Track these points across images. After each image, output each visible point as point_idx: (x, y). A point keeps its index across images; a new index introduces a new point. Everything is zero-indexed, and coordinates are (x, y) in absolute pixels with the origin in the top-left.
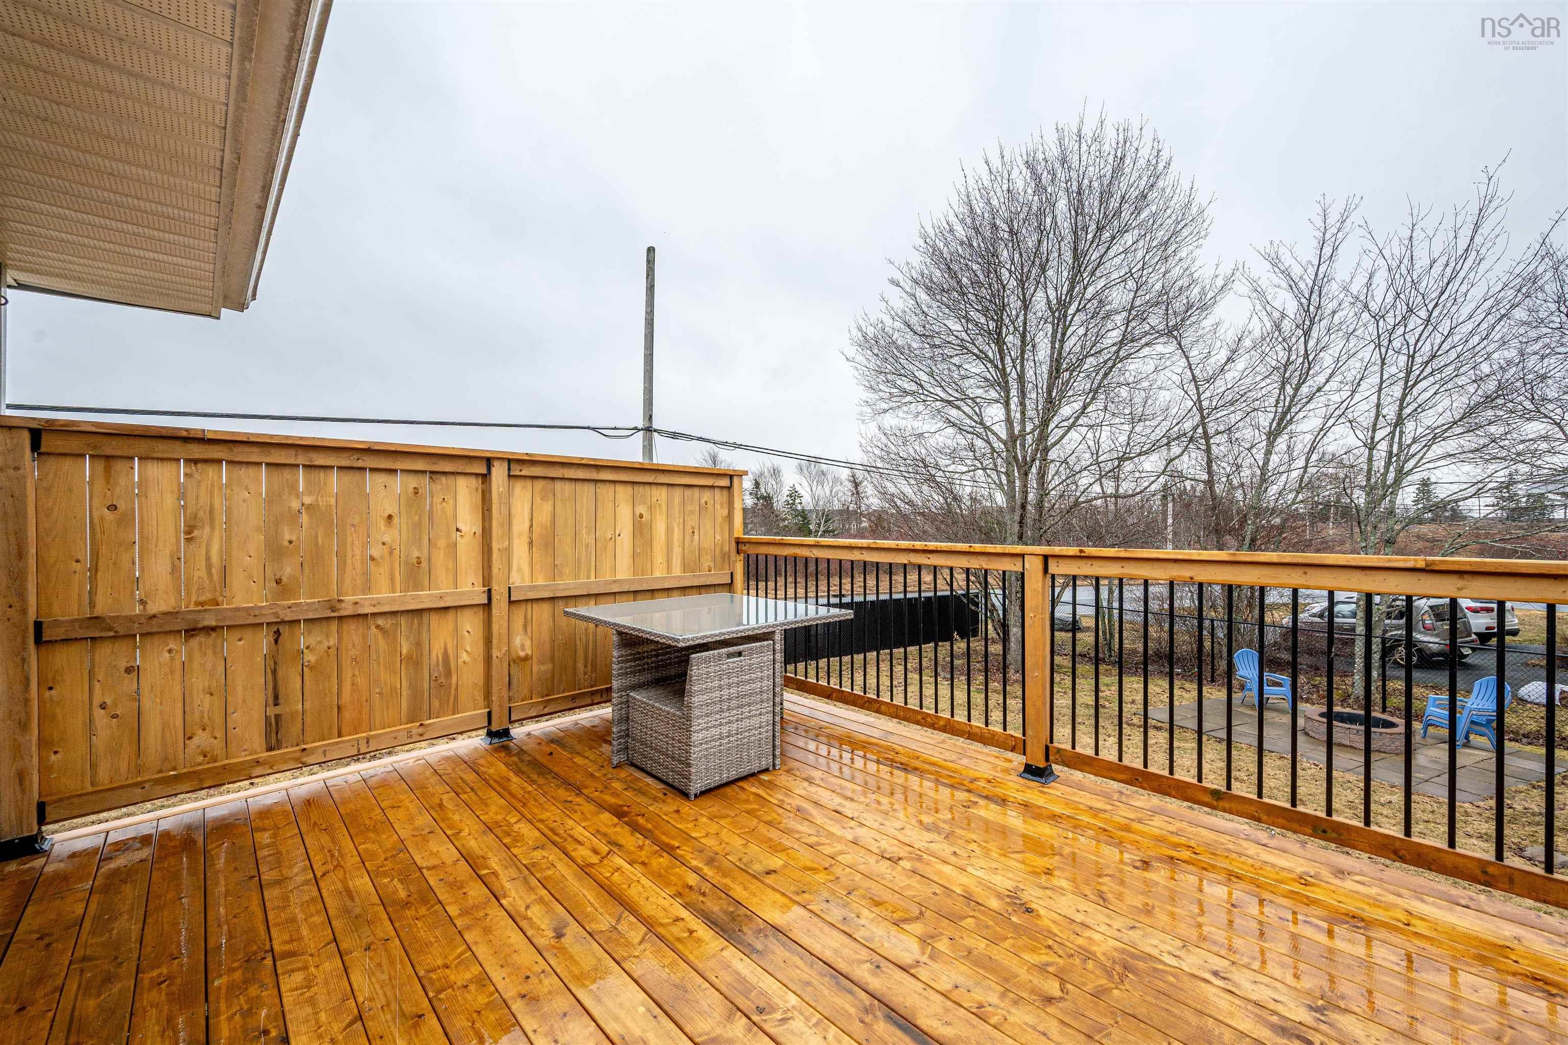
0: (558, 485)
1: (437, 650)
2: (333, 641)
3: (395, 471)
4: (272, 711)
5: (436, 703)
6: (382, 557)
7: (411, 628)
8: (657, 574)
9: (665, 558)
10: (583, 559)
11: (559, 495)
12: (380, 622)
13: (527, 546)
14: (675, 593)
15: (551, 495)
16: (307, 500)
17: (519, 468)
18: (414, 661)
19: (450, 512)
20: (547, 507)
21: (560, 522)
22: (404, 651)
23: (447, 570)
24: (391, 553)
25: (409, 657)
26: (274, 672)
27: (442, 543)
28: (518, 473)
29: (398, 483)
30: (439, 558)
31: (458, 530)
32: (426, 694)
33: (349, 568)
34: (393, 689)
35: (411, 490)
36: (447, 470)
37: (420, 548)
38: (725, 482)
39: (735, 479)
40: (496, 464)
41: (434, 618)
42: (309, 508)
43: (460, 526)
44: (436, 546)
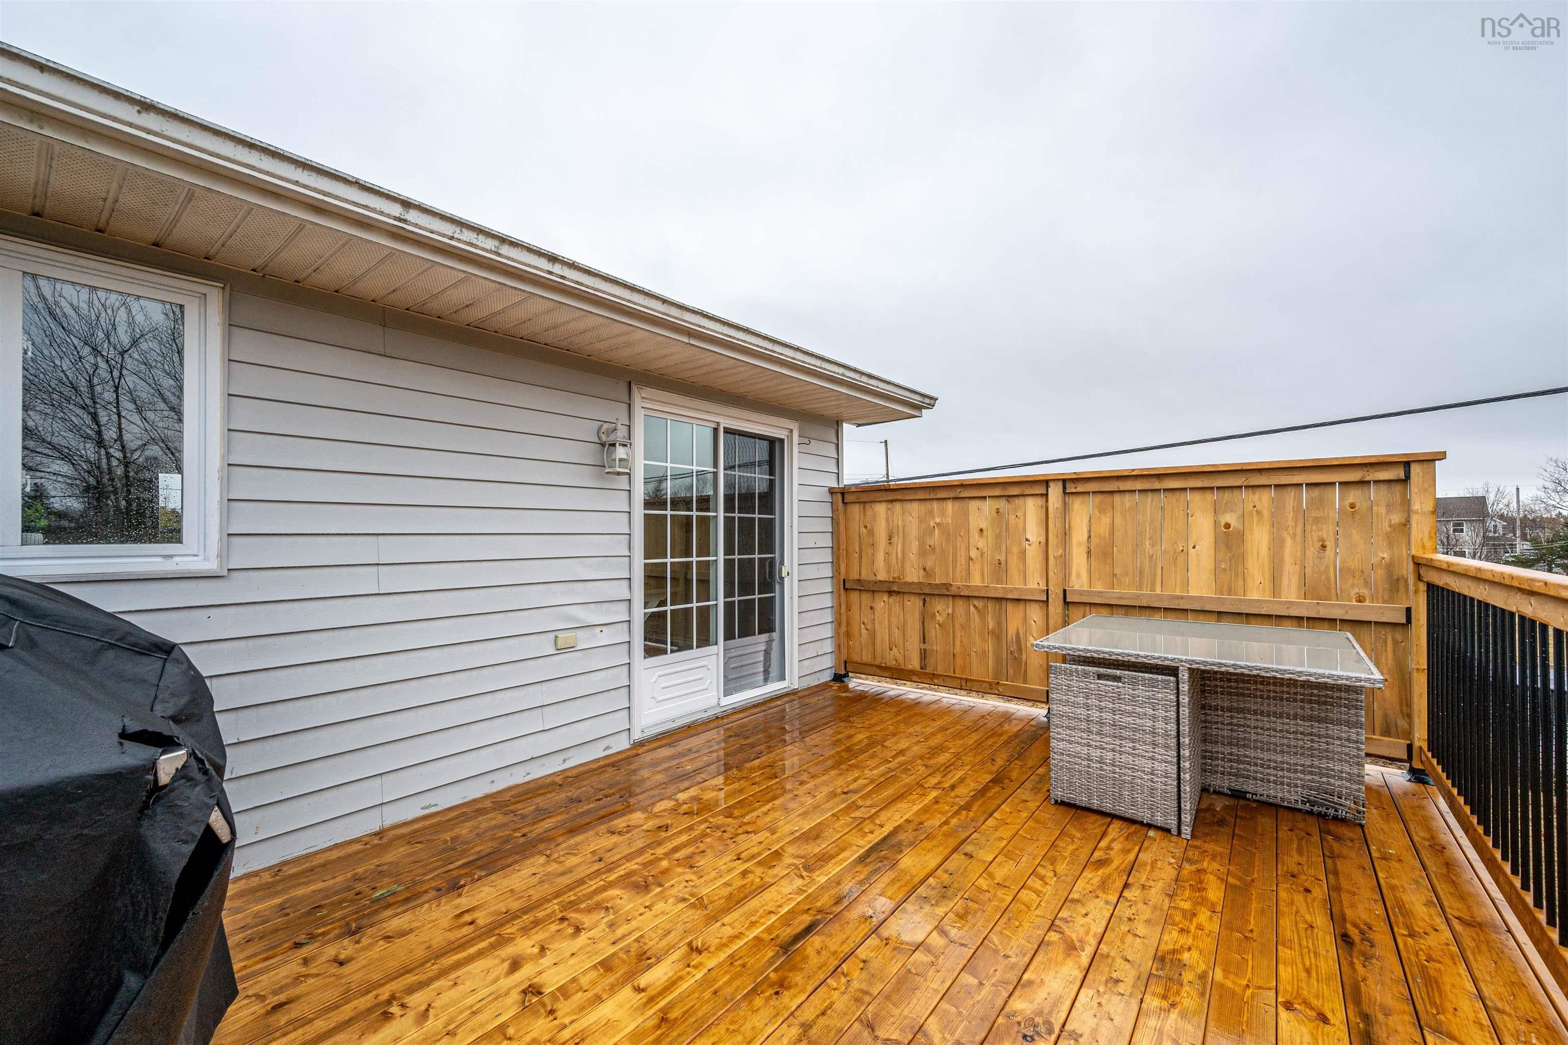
0: (1117, 498)
1: (1012, 632)
2: (950, 611)
3: (985, 497)
4: (923, 646)
5: (1011, 671)
6: (977, 558)
7: (995, 611)
8: (1254, 595)
9: (1268, 577)
10: (1147, 570)
11: (1118, 508)
12: (976, 602)
13: (1085, 556)
14: (1287, 622)
15: (1110, 508)
16: (938, 520)
17: (1073, 485)
18: (998, 635)
19: (1021, 526)
20: (1106, 520)
21: (1119, 534)
22: (990, 627)
23: (1019, 571)
24: (982, 556)
25: (993, 632)
26: (923, 623)
27: (1015, 550)
28: (1074, 490)
29: (988, 507)
30: (1014, 562)
31: (1027, 540)
32: (1005, 662)
33: (959, 563)
34: (984, 652)
35: (994, 511)
36: (1015, 493)
37: (1000, 553)
38: (1400, 473)
39: (1415, 469)
40: (1051, 484)
41: (1010, 607)
42: (938, 524)
43: (1029, 537)
44: (1011, 552)
